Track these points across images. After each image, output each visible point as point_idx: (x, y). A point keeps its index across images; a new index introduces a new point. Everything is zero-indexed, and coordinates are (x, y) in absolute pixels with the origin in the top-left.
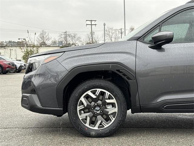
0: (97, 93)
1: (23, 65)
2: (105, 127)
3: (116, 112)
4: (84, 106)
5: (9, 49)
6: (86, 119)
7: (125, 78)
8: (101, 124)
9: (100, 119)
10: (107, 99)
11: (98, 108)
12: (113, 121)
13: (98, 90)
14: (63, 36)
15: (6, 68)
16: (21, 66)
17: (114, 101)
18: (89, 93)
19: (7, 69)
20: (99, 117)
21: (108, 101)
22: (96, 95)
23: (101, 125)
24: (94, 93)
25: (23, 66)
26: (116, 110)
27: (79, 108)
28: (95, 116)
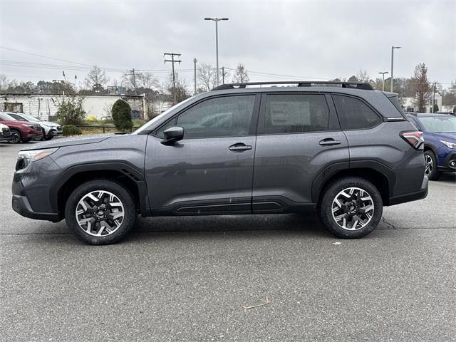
0: (100, 196)
1: (55, 128)
2: (110, 233)
3: (122, 217)
4: (84, 210)
5: (36, 98)
6: (87, 225)
7: (132, 178)
8: (104, 230)
9: (103, 225)
10: (111, 202)
11: (101, 213)
12: (118, 227)
13: (100, 191)
14: (128, 77)
15: (27, 134)
16: (52, 130)
17: (120, 204)
18: (90, 195)
19: (29, 135)
20: (103, 222)
21: (112, 205)
22: (98, 198)
23: (105, 232)
24: (96, 195)
25: (55, 130)
26: (122, 214)
27: (77, 213)
28: (98, 221)
